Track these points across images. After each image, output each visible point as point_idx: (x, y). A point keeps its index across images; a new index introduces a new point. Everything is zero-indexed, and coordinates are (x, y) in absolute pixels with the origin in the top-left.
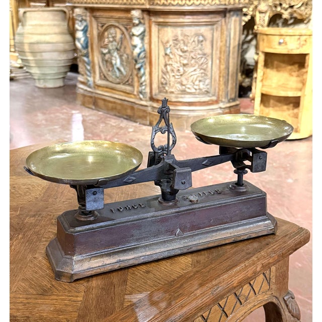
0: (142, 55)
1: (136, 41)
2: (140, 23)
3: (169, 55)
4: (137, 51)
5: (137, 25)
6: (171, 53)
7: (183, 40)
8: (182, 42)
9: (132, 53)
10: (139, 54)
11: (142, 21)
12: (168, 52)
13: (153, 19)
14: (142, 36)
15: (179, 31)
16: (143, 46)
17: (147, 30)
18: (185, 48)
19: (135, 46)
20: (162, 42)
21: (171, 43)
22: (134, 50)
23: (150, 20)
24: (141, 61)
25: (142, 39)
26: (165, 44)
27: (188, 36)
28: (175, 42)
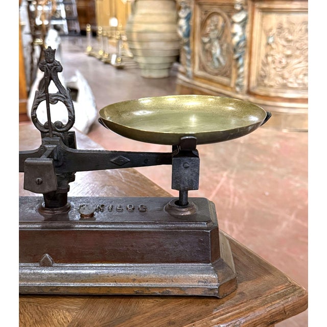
0: (242, 44)
1: (237, 29)
2: (242, 9)
3: (271, 45)
4: (236, 39)
5: (239, 11)
6: (273, 42)
7: (288, 29)
8: (286, 31)
9: (231, 41)
10: (238, 43)
11: (245, 7)
12: (271, 40)
13: (257, 5)
14: (244, 23)
15: (284, 18)
16: (244, 34)
17: (250, 17)
18: (290, 37)
19: (234, 34)
20: (265, 30)
21: (274, 31)
22: (232, 38)
23: (253, 6)
24: (240, 50)
25: (244, 27)
26: (267, 33)
27: (294, 24)
28: (280, 30)
